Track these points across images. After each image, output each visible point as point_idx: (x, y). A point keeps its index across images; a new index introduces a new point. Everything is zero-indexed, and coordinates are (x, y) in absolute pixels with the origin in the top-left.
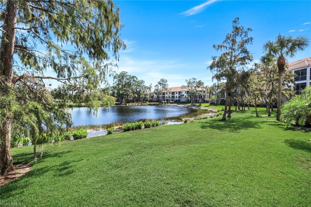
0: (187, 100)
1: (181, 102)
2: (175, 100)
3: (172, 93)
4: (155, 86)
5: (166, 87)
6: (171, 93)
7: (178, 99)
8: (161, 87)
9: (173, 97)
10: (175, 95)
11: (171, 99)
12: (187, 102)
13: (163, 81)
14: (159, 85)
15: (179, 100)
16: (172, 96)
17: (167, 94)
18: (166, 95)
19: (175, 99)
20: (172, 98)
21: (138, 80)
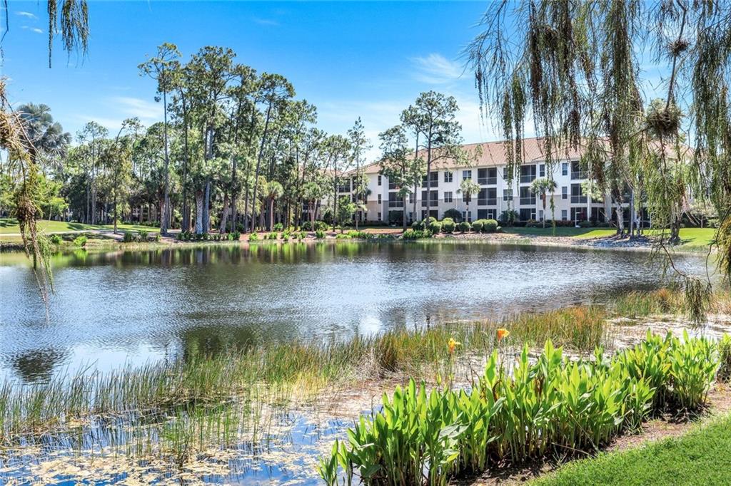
0: (573, 210)
1: (539, 225)
2: (499, 214)
3: (482, 173)
4: (382, 136)
5: (449, 137)
6: (475, 174)
7: (517, 206)
8: (423, 139)
9: (488, 196)
10: (501, 185)
11: (474, 207)
12: (571, 224)
13: (431, 104)
14: (409, 132)
15: (525, 214)
16: (482, 194)
17: (449, 178)
18: (442, 188)
19: (501, 207)
20: (480, 203)
21: (295, 99)
